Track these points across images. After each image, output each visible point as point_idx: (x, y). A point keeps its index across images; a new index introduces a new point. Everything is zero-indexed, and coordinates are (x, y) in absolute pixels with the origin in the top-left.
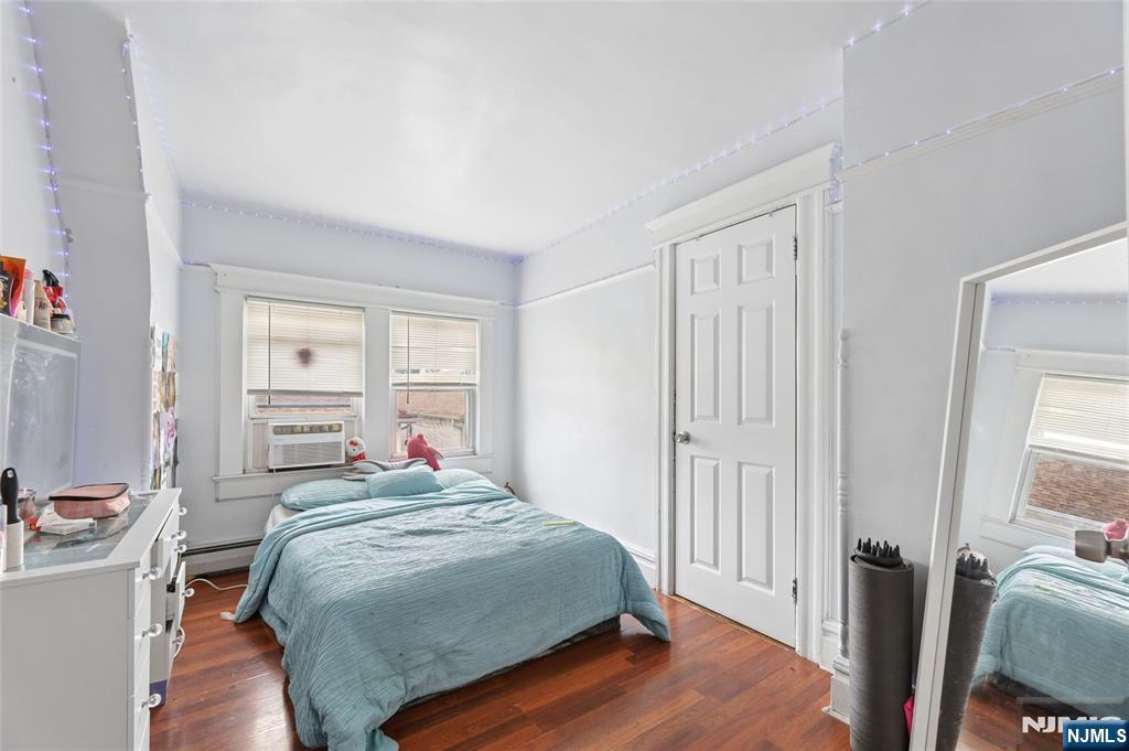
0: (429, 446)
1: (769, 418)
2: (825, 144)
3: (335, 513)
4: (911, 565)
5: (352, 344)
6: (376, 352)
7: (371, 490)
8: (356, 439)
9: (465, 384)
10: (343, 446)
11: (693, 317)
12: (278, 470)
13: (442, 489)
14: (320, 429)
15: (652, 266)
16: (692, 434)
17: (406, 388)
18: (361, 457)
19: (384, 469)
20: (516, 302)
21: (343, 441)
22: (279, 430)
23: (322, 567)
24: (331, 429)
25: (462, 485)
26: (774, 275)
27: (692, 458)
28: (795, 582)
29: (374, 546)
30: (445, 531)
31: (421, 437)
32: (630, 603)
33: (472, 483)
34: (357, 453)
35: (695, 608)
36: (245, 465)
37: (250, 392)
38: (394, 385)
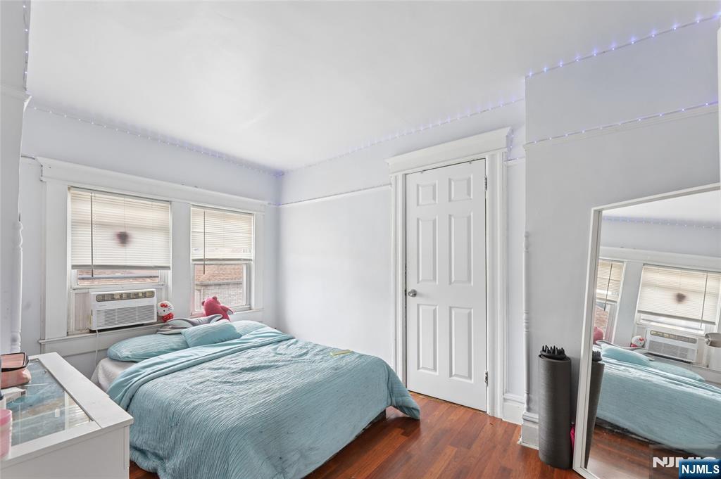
0: (222, 305)
1: (469, 280)
2: (504, 127)
3: (170, 361)
4: (569, 359)
5: (162, 229)
6: (180, 236)
7: (189, 341)
8: (165, 302)
9: (245, 260)
10: (155, 309)
11: (418, 220)
12: (100, 331)
13: (241, 336)
14: (136, 296)
15: (389, 186)
16: (418, 291)
17: (203, 263)
18: (170, 316)
19: (194, 324)
20: (278, 203)
21: (155, 304)
22: (101, 298)
23: (196, 403)
24: (145, 295)
25: (253, 332)
26: (472, 197)
27: (418, 305)
28: (487, 374)
29: (225, 382)
30: (271, 366)
31: (215, 298)
32: (394, 399)
33: (261, 330)
34: (167, 313)
35: (421, 396)
36: (68, 327)
37: (74, 267)
38: (194, 260)
